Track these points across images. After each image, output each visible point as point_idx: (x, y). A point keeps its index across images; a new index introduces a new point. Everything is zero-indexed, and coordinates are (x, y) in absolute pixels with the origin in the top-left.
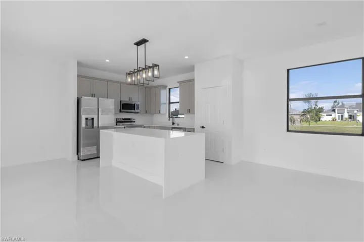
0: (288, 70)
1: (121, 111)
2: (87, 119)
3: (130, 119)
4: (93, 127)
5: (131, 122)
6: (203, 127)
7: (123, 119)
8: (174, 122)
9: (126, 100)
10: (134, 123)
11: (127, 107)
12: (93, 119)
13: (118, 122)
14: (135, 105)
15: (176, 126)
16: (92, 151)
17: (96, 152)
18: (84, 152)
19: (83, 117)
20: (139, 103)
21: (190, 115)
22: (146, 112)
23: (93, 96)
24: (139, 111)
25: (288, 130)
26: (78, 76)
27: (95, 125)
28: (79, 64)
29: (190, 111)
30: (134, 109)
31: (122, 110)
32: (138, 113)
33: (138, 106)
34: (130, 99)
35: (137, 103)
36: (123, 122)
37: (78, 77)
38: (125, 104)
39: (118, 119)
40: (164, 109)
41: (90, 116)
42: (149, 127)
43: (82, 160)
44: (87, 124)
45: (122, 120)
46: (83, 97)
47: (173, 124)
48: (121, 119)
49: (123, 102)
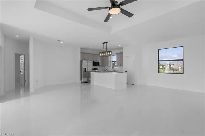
0: (158, 50)
1: (93, 65)
2: (84, 68)
3: (96, 68)
4: (86, 71)
6: (126, 71)
8: (115, 69)
9: (95, 61)
10: (98, 70)
11: (95, 64)
12: (86, 68)
14: (98, 63)
15: (115, 71)
18: (84, 80)
19: (83, 68)
20: (100, 62)
21: (121, 67)
22: (103, 66)
23: (85, 60)
24: (100, 65)
25: (158, 72)
26: (81, 53)
27: (87, 71)
28: (81, 48)
29: (121, 65)
32: (99, 66)
34: (97, 60)
36: (94, 70)
40: (110, 64)
41: (85, 67)
43: (83, 83)
44: (84, 70)
46: (82, 61)
47: (114, 70)
48: (93, 68)
49: (94, 62)
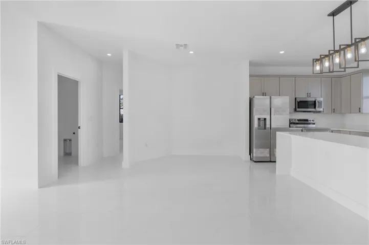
1: (295, 110)
2: (259, 119)
3: (307, 120)
4: (265, 128)
5: (310, 124)
7: (298, 120)
9: (302, 96)
10: (314, 126)
11: (302, 105)
12: (265, 119)
13: (292, 123)
14: (315, 101)
16: (265, 153)
17: (268, 155)
18: (257, 153)
19: (256, 116)
20: (322, 99)
22: (334, 111)
23: (264, 94)
24: (321, 110)
27: (268, 126)
30: (315, 108)
31: (298, 109)
32: (320, 112)
33: (320, 103)
34: (309, 94)
35: (318, 99)
36: (297, 124)
37: (250, 77)
38: (301, 102)
39: (292, 119)
41: (262, 117)
42: (339, 132)
43: (255, 162)
44: (259, 125)
45: (297, 122)
46: (256, 97)
48: (295, 120)
49: (298, 100)
